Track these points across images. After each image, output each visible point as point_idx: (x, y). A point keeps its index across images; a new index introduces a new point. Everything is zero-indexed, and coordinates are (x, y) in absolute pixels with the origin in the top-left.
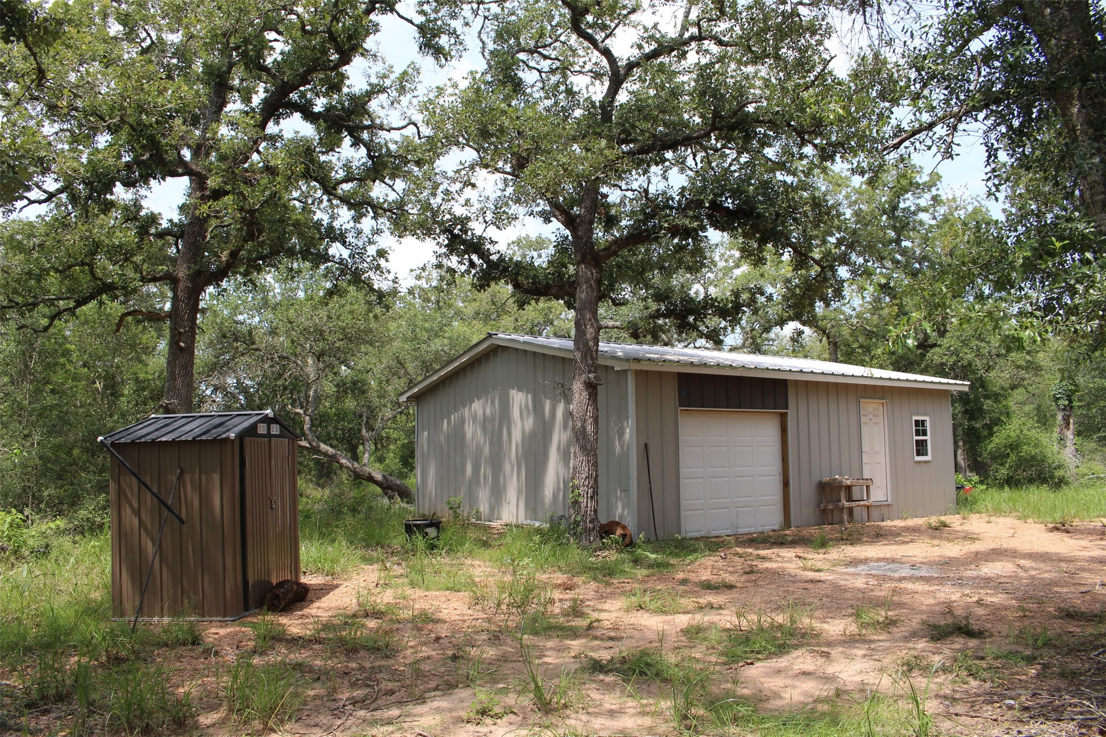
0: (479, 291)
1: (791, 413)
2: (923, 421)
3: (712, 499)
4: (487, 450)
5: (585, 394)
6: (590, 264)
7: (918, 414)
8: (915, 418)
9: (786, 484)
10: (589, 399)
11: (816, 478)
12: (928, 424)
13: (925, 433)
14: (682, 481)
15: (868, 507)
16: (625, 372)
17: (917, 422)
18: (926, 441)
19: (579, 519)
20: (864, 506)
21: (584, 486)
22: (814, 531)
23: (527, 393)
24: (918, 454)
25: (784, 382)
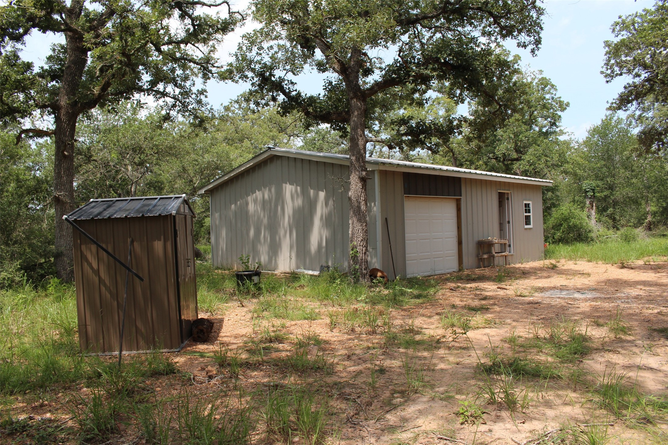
0: (282, 116)
1: (463, 198)
2: (529, 204)
3: (421, 253)
4: (265, 221)
5: (360, 185)
6: (359, 99)
7: (526, 200)
8: (525, 202)
9: (460, 243)
10: (362, 189)
11: (476, 239)
12: (531, 206)
13: (529, 212)
14: (406, 242)
15: (506, 256)
16: (373, 172)
17: (526, 204)
18: (530, 216)
19: (357, 267)
20: (503, 256)
21: (360, 246)
22: (477, 271)
23: (297, 185)
24: (526, 224)
25: (460, 179)
